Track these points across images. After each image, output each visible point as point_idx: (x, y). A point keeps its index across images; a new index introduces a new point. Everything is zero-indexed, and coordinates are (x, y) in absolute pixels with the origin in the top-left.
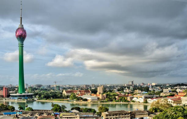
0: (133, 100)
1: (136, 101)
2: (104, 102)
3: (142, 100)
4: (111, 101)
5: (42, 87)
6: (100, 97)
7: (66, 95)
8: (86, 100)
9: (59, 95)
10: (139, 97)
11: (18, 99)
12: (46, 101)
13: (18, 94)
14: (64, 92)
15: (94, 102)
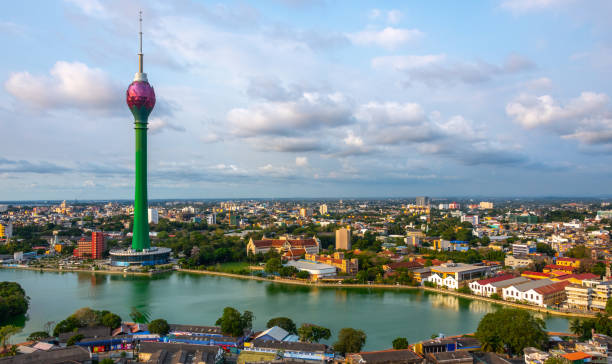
0: (430, 279)
1: (438, 283)
2: (351, 283)
3: (453, 283)
4: (372, 279)
5: (194, 218)
6: (343, 267)
7: (254, 252)
8: (306, 276)
9: (238, 254)
10: (445, 275)
11: (131, 264)
12: (204, 272)
13: (130, 252)
14: (251, 246)
15: (328, 282)
